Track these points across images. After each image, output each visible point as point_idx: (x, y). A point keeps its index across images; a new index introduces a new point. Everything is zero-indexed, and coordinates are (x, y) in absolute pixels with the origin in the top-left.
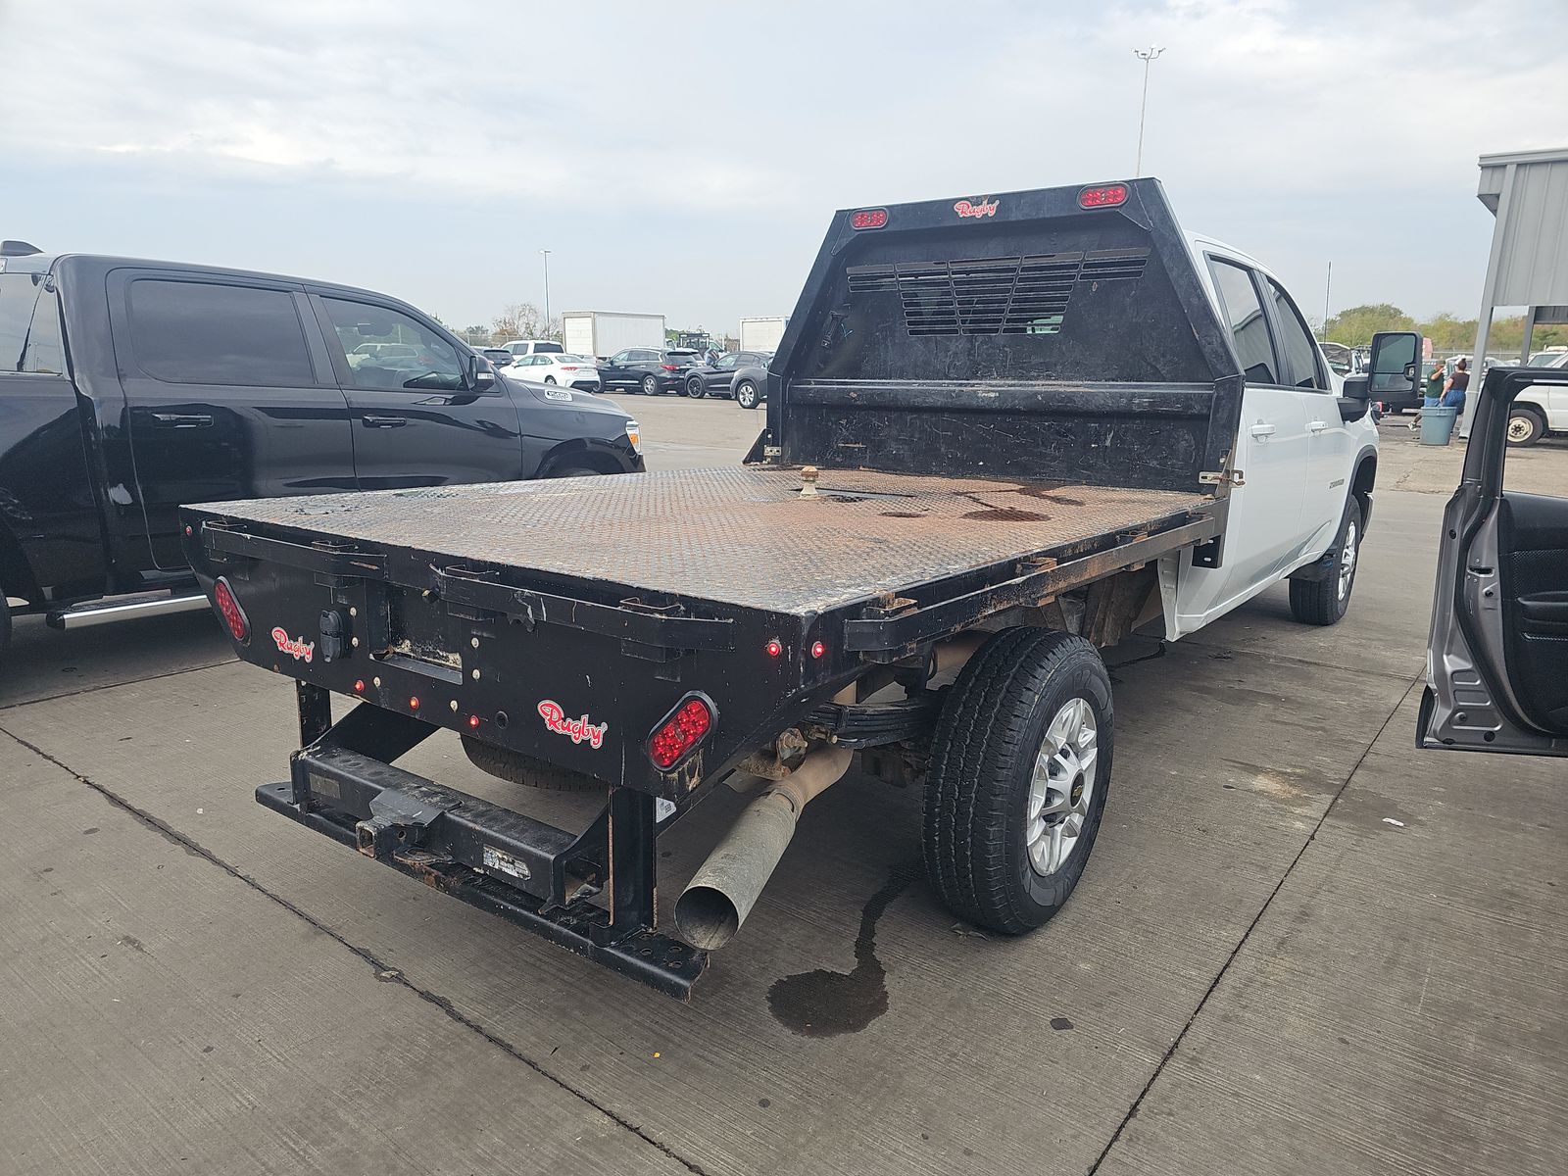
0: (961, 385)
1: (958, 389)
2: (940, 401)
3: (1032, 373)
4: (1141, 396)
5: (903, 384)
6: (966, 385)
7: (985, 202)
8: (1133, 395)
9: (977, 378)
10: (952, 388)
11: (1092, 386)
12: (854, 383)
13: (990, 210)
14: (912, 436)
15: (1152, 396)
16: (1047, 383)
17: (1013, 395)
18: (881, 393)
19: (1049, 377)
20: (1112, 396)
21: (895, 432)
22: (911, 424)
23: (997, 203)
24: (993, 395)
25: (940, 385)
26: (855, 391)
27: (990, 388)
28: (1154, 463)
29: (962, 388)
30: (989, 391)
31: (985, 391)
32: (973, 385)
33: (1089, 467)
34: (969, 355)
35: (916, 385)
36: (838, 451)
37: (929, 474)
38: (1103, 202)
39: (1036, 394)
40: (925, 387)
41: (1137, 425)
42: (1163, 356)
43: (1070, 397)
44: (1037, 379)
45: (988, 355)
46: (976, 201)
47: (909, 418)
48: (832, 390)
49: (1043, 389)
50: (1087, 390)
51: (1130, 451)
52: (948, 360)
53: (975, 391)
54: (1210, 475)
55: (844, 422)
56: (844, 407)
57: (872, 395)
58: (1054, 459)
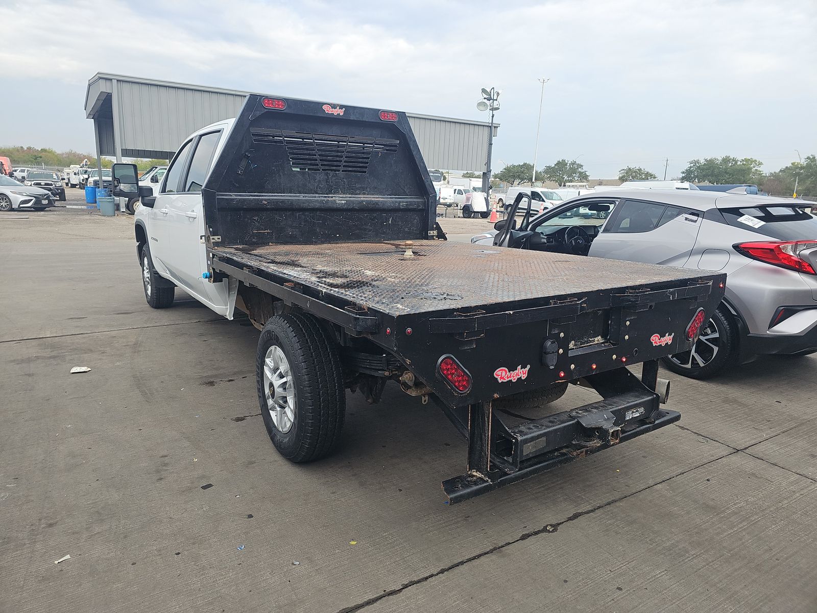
0: (325, 197)
1: (325, 199)
2: (318, 205)
3: (357, 192)
4: (403, 202)
5: (294, 196)
6: (329, 197)
7: (338, 108)
8: (400, 202)
9: (332, 194)
10: (323, 199)
11: (383, 198)
12: (263, 196)
13: (341, 112)
14: (300, 224)
15: (407, 202)
16: (364, 196)
17: (353, 202)
18: (283, 201)
19: (364, 194)
20: (393, 202)
21: (290, 223)
22: (299, 217)
23: (344, 109)
24: (343, 202)
25: (315, 197)
26: (265, 200)
27: (341, 199)
28: (406, 230)
29: (328, 199)
30: (341, 200)
31: (339, 200)
32: (332, 197)
33: (384, 233)
34: (326, 182)
35: (301, 197)
36: (253, 235)
37: (311, 243)
38: (389, 119)
39: (363, 201)
40: (307, 198)
41: (399, 214)
42: (407, 185)
43: (377, 203)
44: (359, 194)
45: (336, 182)
46: (334, 106)
47: (297, 214)
48: (250, 200)
49: (365, 199)
50: (383, 199)
51: (398, 225)
52: (316, 184)
53: (335, 200)
54: (432, 232)
55: (256, 218)
56: (258, 209)
57: (277, 202)
58: (370, 231)
